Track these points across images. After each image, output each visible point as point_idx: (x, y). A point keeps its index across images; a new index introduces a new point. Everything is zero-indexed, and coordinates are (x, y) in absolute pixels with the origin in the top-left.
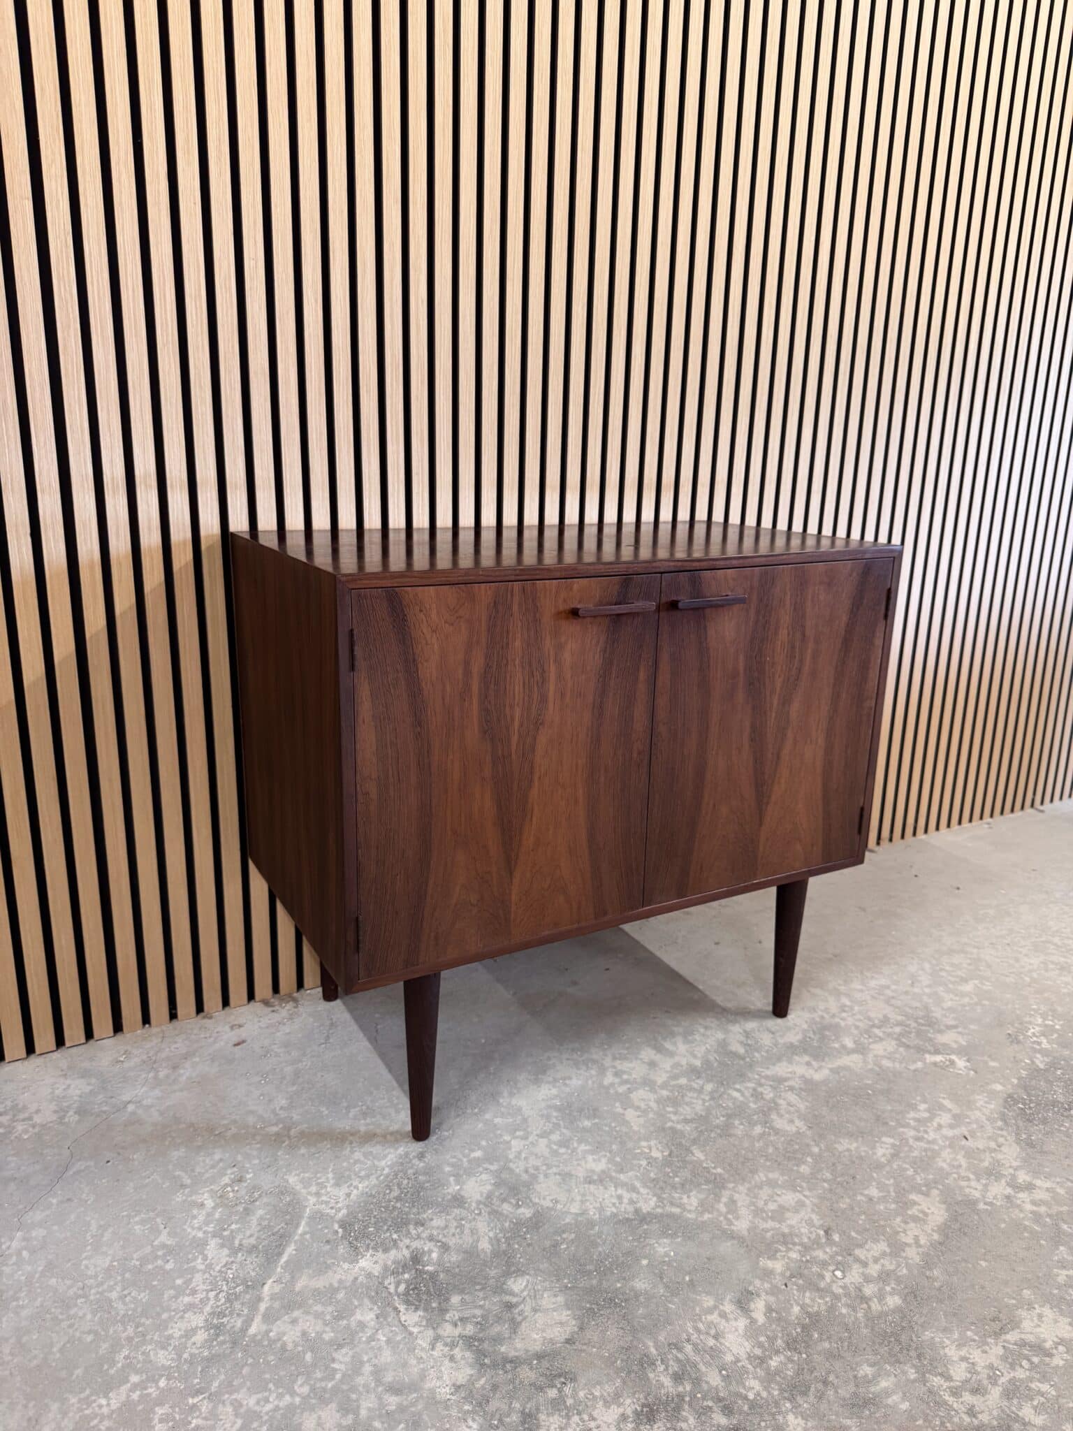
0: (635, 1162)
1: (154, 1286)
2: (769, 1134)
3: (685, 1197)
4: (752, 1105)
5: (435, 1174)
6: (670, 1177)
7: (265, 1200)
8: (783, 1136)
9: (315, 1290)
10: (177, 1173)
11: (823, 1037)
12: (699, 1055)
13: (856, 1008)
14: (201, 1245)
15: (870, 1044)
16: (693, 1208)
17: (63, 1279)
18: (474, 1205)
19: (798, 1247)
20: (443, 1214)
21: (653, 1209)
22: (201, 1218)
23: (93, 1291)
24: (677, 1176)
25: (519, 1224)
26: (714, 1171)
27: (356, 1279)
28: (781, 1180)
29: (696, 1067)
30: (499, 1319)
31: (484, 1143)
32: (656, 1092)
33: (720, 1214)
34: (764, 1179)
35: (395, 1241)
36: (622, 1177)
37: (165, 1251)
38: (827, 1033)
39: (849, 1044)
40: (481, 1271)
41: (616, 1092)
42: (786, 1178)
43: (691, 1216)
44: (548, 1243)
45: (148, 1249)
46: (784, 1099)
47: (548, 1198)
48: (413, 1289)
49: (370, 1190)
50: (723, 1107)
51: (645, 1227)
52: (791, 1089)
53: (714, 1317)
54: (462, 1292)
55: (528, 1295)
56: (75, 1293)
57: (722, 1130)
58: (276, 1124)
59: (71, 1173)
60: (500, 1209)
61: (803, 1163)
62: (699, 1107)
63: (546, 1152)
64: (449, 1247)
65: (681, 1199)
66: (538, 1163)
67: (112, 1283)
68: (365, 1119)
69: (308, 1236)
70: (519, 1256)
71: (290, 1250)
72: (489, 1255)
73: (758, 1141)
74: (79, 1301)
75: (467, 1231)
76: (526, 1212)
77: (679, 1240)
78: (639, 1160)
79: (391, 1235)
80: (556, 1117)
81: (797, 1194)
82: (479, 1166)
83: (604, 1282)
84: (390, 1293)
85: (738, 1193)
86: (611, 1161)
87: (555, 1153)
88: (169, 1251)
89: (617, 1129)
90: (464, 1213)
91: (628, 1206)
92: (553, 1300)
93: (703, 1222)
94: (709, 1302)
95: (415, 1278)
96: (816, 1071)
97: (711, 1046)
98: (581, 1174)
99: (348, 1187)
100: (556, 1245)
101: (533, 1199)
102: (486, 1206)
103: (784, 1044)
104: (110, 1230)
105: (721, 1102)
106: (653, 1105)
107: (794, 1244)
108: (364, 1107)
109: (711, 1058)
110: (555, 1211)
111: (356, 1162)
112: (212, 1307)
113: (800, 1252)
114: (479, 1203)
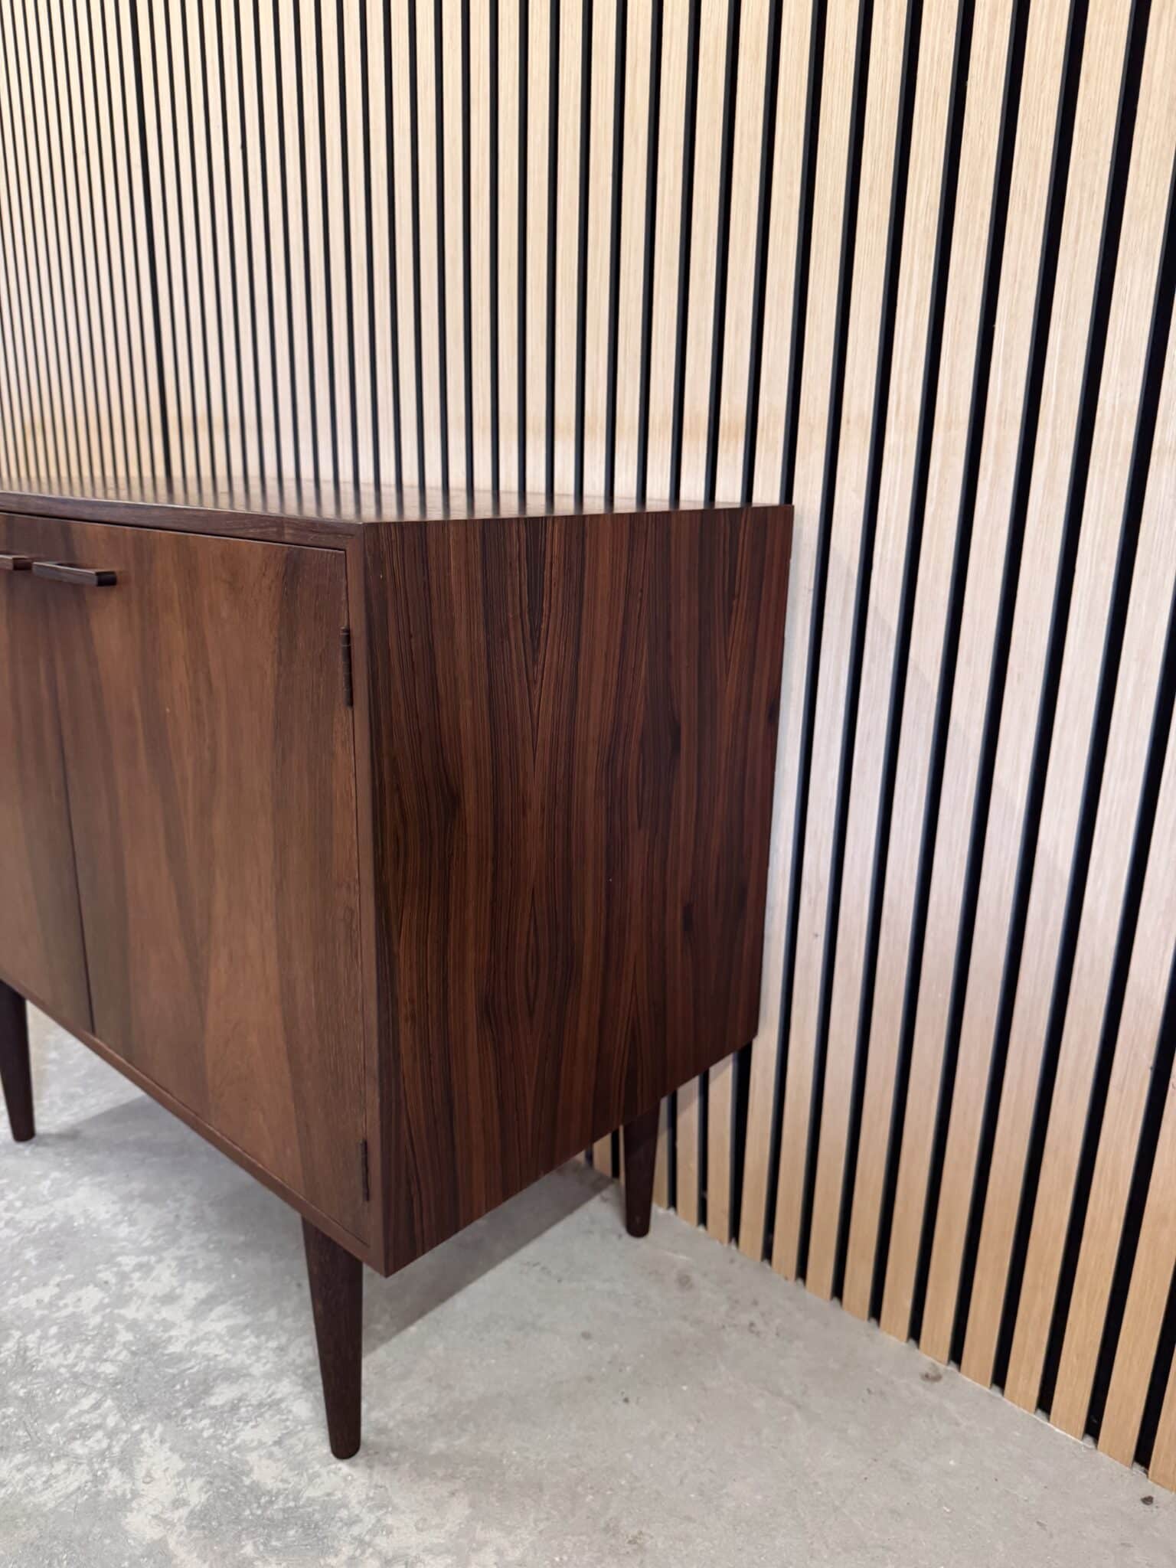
12: (199, 1349)
29: (165, 1348)
46: (68, 1470)
50: (52, 1391)
52: (97, 1480)
97: (227, 1360)
105: (65, 1386)
109: (192, 1363)
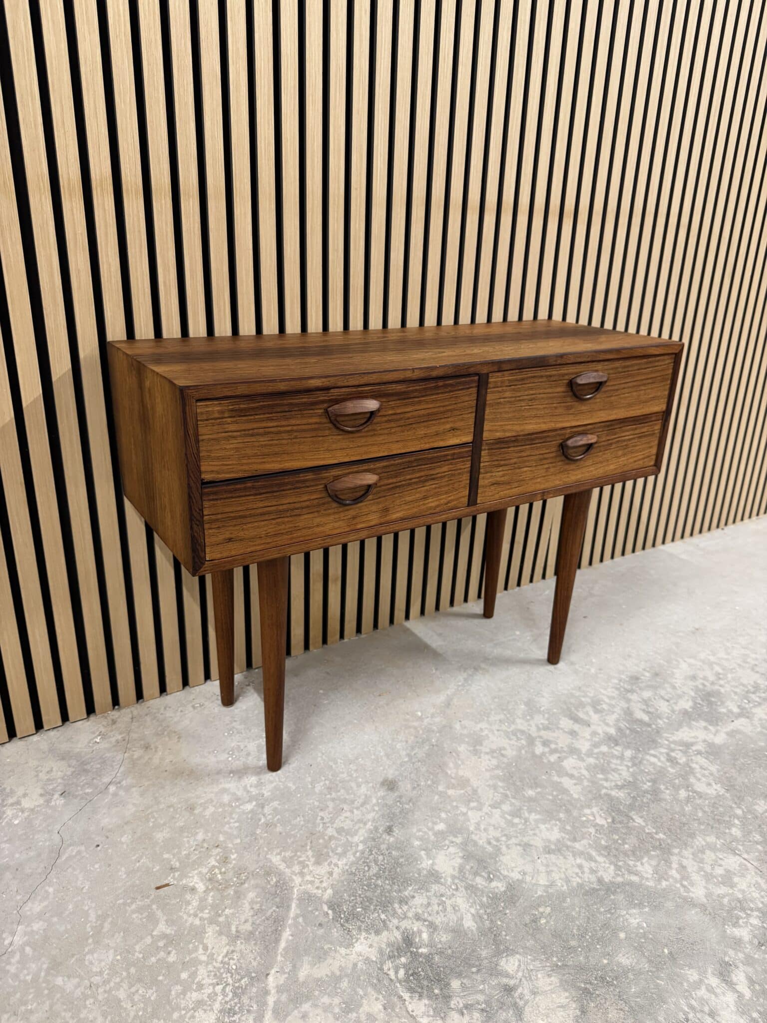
0: (583, 830)
1: (161, 981)
2: (694, 798)
3: (638, 864)
4: (669, 769)
5: (406, 849)
6: (620, 844)
7: (252, 882)
8: (706, 799)
9: (318, 980)
10: (166, 856)
11: (710, 703)
13: (729, 676)
14: (199, 933)
15: (751, 708)
16: (650, 876)
17: (69, 977)
18: (449, 880)
19: (756, 913)
20: (422, 891)
21: (613, 877)
22: (195, 903)
23: (101, 990)
24: (626, 843)
25: (495, 898)
26: (657, 837)
27: (355, 965)
28: (719, 843)
30: (502, 1005)
31: (443, 815)
32: (583, 760)
33: (676, 881)
34: (704, 843)
35: (384, 921)
36: (577, 845)
37: (165, 941)
38: (713, 699)
39: (736, 710)
40: (473, 951)
41: (549, 761)
42: (722, 841)
43: (651, 884)
44: (527, 919)
45: (149, 940)
47: (514, 869)
48: (412, 975)
49: (350, 868)
51: (612, 897)
53: (702, 992)
54: (459, 975)
55: (523, 976)
56: (82, 993)
57: (651, 795)
58: (250, 801)
59: (64, 858)
60: (474, 884)
61: (734, 825)
62: (625, 774)
63: (503, 824)
64: (437, 926)
65: (635, 866)
66: (498, 834)
67: (118, 980)
68: (331, 794)
69: (301, 920)
70: (504, 933)
71: (286, 935)
72: (475, 932)
73: (686, 805)
74: (88, 1002)
75: (449, 909)
76: (499, 886)
77: (647, 909)
78: (588, 828)
79: (379, 915)
80: (501, 787)
81: (737, 856)
82: (445, 840)
83: (590, 958)
84: (391, 980)
85: (687, 859)
86: (562, 829)
87: (511, 824)
88: (170, 941)
89: (560, 797)
90: (442, 889)
91: (590, 876)
92: (548, 980)
93: (664, 890)
94: (693, 975)
95: (411, 962)
96: (715, 735)
98: (538, 842)
99: (329, 865)
100: (535, 921)
101: (502, 872)
102: (462, 881)
103: (680, 711)
104: (110, 919)
106: (585, 772)
107: (752, 910)
108: (327, 782)
110: (526, 883)
111: (331, 838)
112: (221, 1003)
113: (760, 917)
114: (453, 877)
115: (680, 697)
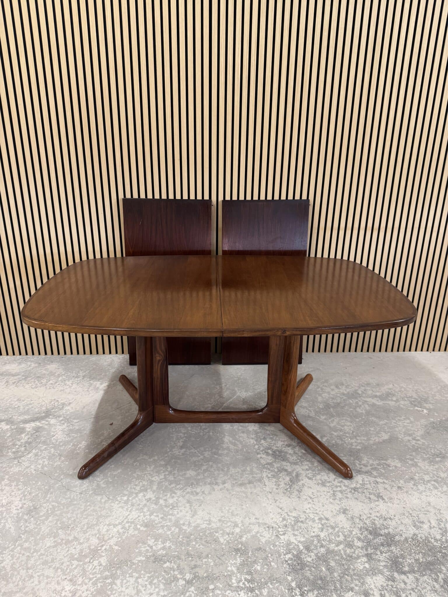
115: (378, 392)
